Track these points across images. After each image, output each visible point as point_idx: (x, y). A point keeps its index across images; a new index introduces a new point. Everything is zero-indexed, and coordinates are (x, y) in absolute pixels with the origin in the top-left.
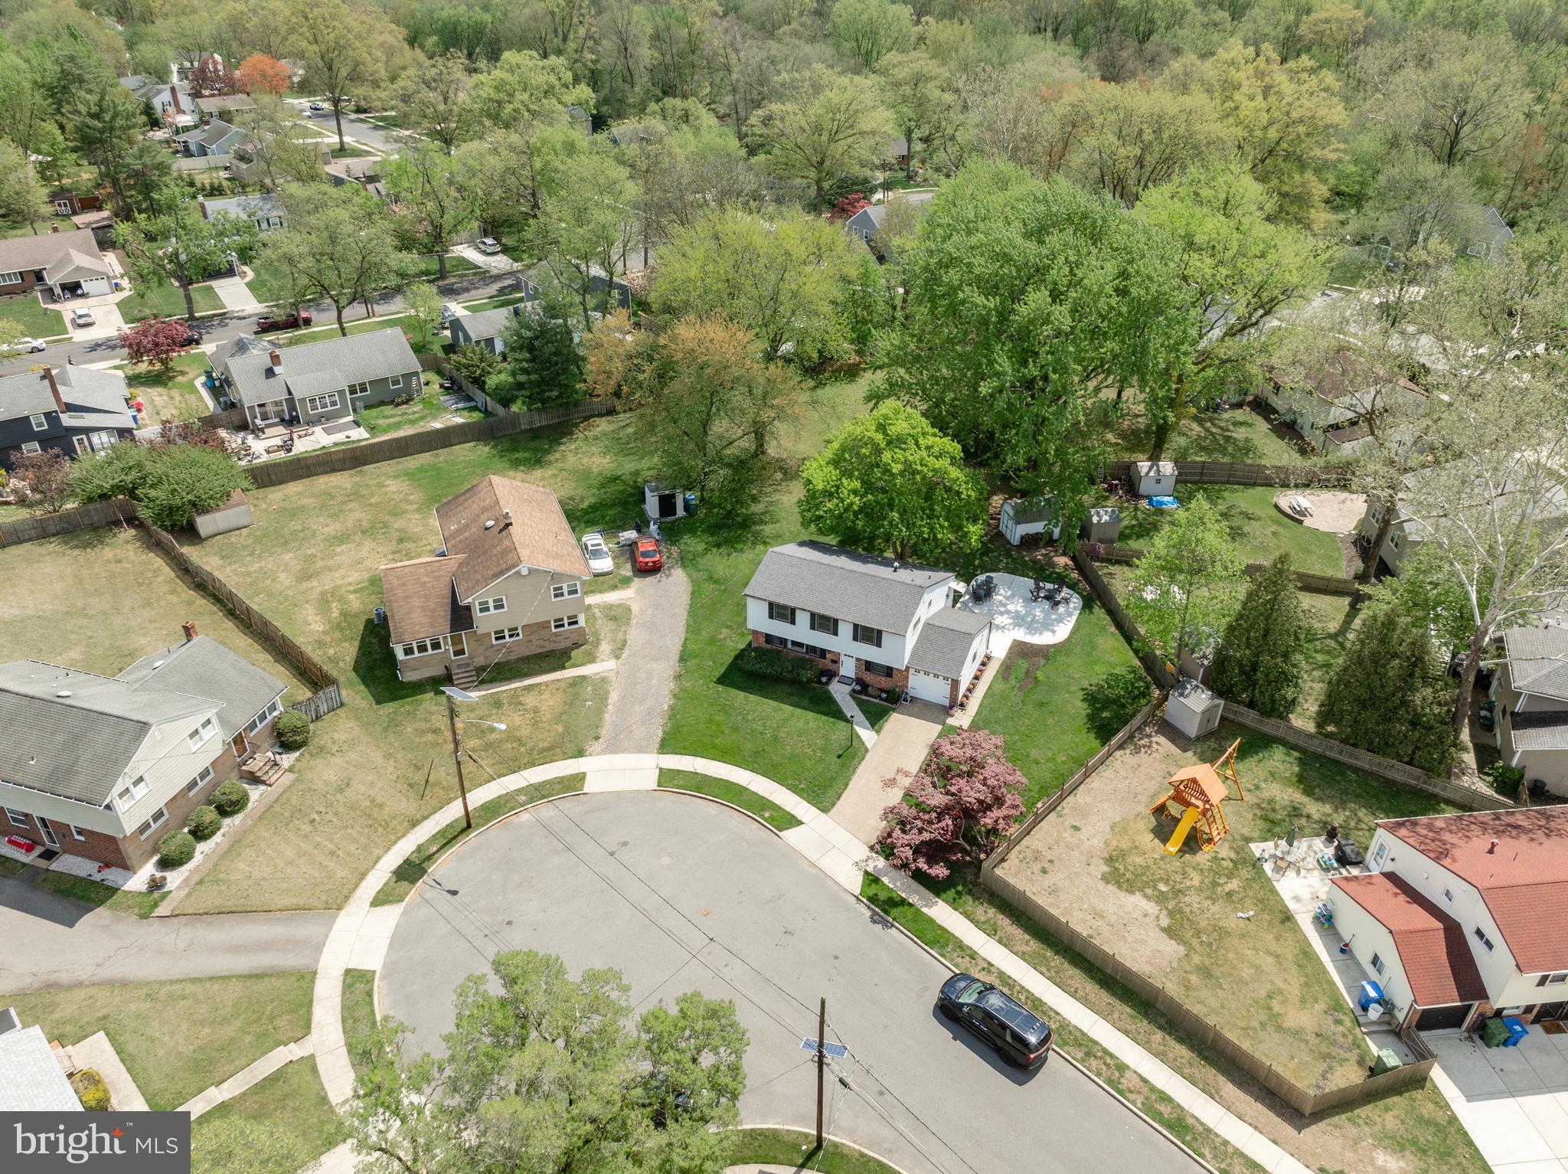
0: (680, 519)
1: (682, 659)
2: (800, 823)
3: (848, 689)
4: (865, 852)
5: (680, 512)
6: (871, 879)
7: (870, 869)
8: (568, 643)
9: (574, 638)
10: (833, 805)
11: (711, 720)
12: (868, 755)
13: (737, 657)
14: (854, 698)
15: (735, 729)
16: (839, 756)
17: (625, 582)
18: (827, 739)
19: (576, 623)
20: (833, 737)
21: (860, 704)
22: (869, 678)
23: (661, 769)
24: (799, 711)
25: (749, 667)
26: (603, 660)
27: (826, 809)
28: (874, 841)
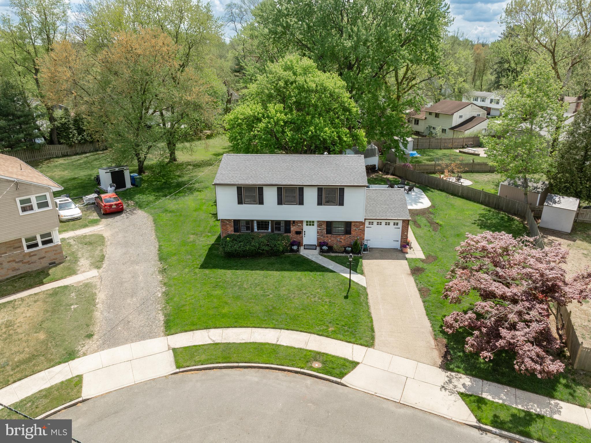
0: (130, 189)
1: (162, 259)
2: (357, 363)
3: (317, 251)
4: (442, 376)
5: (128, 185)
7: (463, 390)
8: (45, 263)
9: (50, 257)
10: (373, 338)
11: (209, 295)
12: (369, 291)
13: (210, 249)
14: (325, 256)
15: (238, 298)
16: (346, 297)
17: (94, 222)
18: (325, 288)
19: (51, 241)
20: (330, 285)
21: (333, 259)
22: (330, 240)
23: (174, 350)
24: (286, 274)
25: (228, 249)
26: (84, 272)
27: (370, 343)
28: (439, 361)
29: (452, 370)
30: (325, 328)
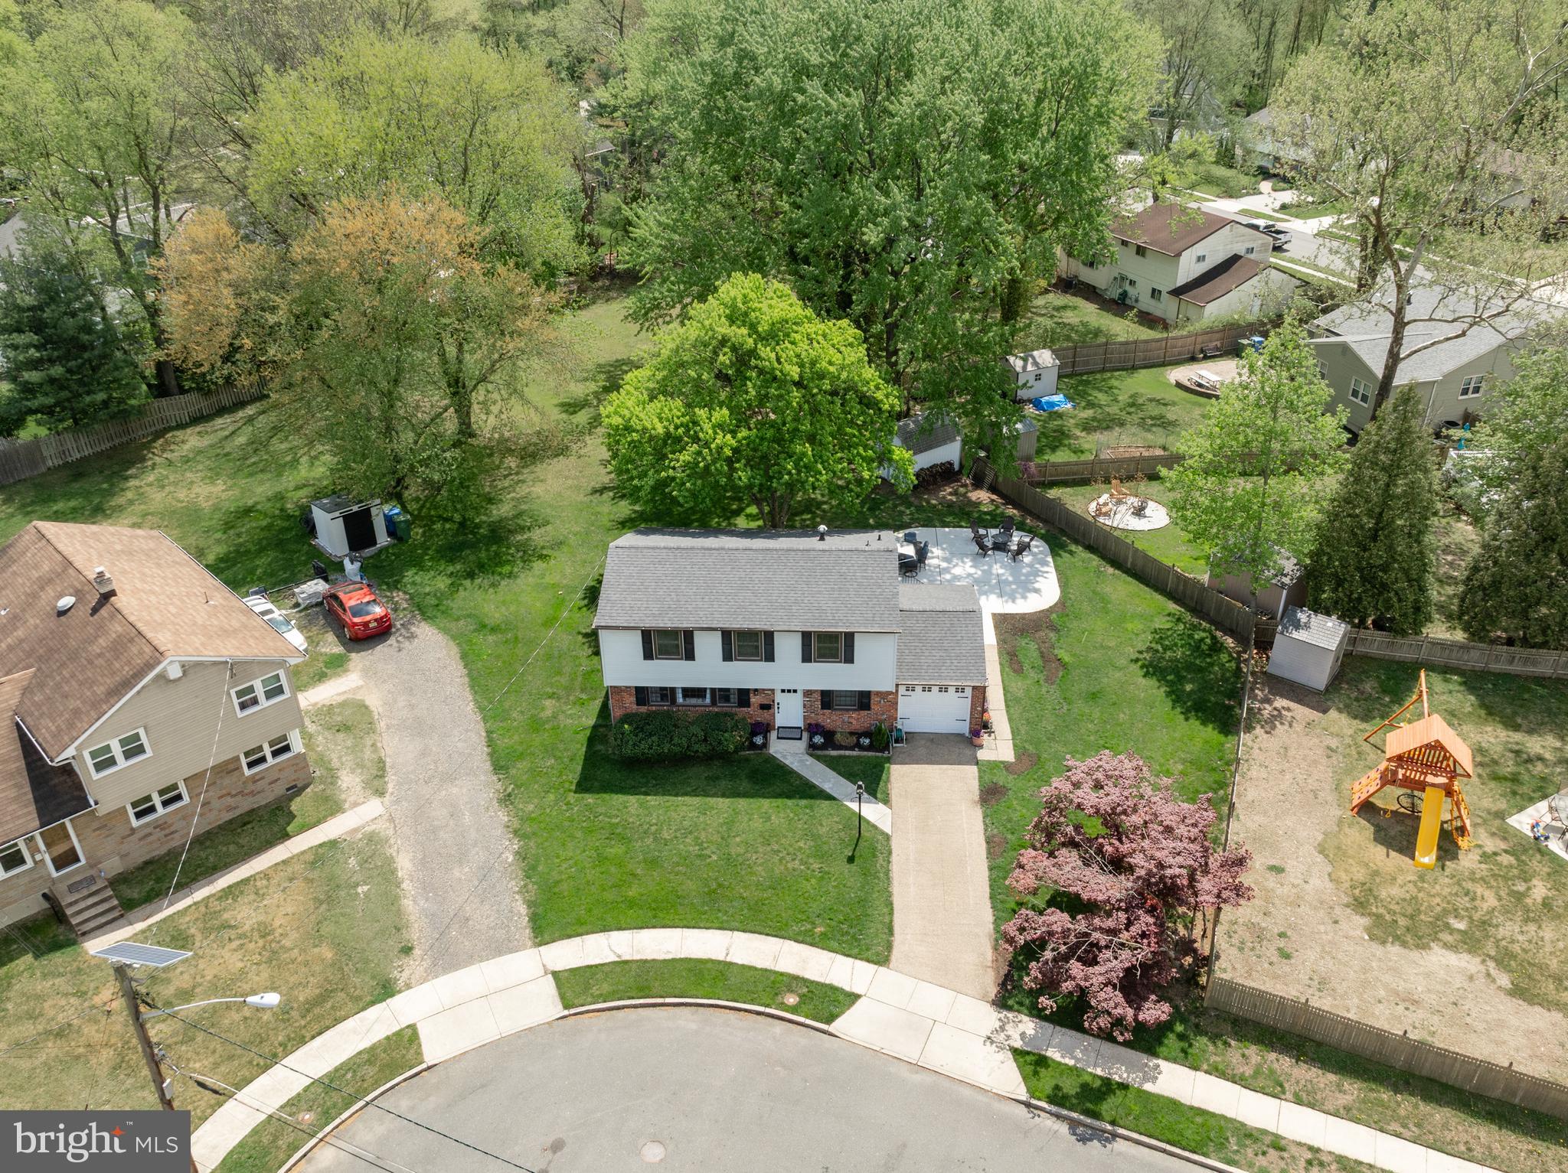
0: (386, 548)
1: (500, 765)
2: (857, 997)
3: (801, 746)
4: (990, 1017)
5: (383, 539)
6: (1032, 1062)
7: (1018, 1044)
9: (288, 778)
10: (889, 947)
11: (601, 859)
12: (895, 844)
13: (591, 741)
14: (818, 758)
15: (653, 863)
16: (851, 860)
17: (336, 665)
18: (815, 837)
19: (287, 748)
20: (823, 831)
21: (833, 764)
22: (829, 719)
23: (555, 974)
24: (742, 803)
25: (628, 751)
26: (356, 805)
27: (882, 959)
28: (993, 991)
29: (1010, 1009)
30: (809, 926)
